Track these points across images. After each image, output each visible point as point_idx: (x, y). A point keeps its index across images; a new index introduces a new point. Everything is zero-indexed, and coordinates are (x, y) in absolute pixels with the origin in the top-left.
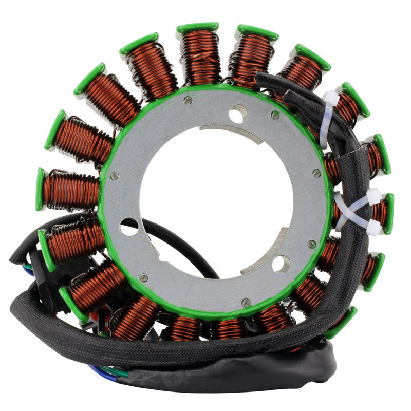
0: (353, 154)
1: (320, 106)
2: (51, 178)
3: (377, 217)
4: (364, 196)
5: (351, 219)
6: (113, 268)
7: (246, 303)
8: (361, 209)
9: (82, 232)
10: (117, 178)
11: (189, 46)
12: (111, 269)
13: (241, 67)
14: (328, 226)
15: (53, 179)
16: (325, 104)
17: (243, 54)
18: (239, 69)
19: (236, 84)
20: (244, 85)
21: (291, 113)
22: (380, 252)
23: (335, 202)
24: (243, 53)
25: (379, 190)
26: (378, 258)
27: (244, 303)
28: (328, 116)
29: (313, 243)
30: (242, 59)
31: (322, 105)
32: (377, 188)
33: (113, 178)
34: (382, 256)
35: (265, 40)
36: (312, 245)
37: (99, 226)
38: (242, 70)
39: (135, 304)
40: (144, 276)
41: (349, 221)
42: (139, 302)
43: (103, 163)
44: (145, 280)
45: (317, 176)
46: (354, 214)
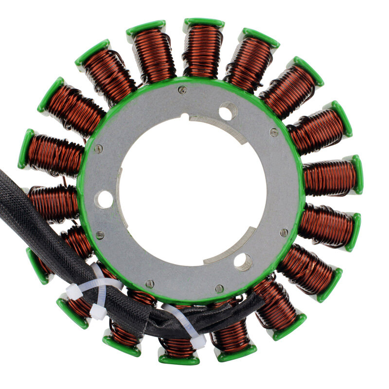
0: (145, 323)
1: (201, 328)
2: (312, 85)
3: (79, 303)
4: (105, 305)
5: (95, 280)
6: (209, 73)
7: (99, 149)
8: (97, 294)
9: (254, 73)
10: (271, 133)
11: (323, 267)
12: (209, 71)
13: (277, 293)
14: (103, 260)
15: (309, 86)
16: (199, 333)
17: (284, 303)
18: (276, 291)
19: (267, 279)
20: (262, 283)
21: (212, 302)
22: (49, 283)
23: (117, 279)
24: (286, 303)
25: (99, 320)
26: (47, 278)
27: (100, 147)
28: (189, 328)
29: (100, 237)
30: (281, 299)
31: (201, 330)
32: (102, 320)
33: (274, 130)
34: (45, 282)
35: (281, 328)
36: (100, 236)
37: (248, 89)
38: (274, 292)
39: (168, 67)
40: (183, 91)
41: (95, 277)
42: (168, 71)
43: (290, 132)
44: (180, 90)
45: (148, 283)
46: (97, 286)
